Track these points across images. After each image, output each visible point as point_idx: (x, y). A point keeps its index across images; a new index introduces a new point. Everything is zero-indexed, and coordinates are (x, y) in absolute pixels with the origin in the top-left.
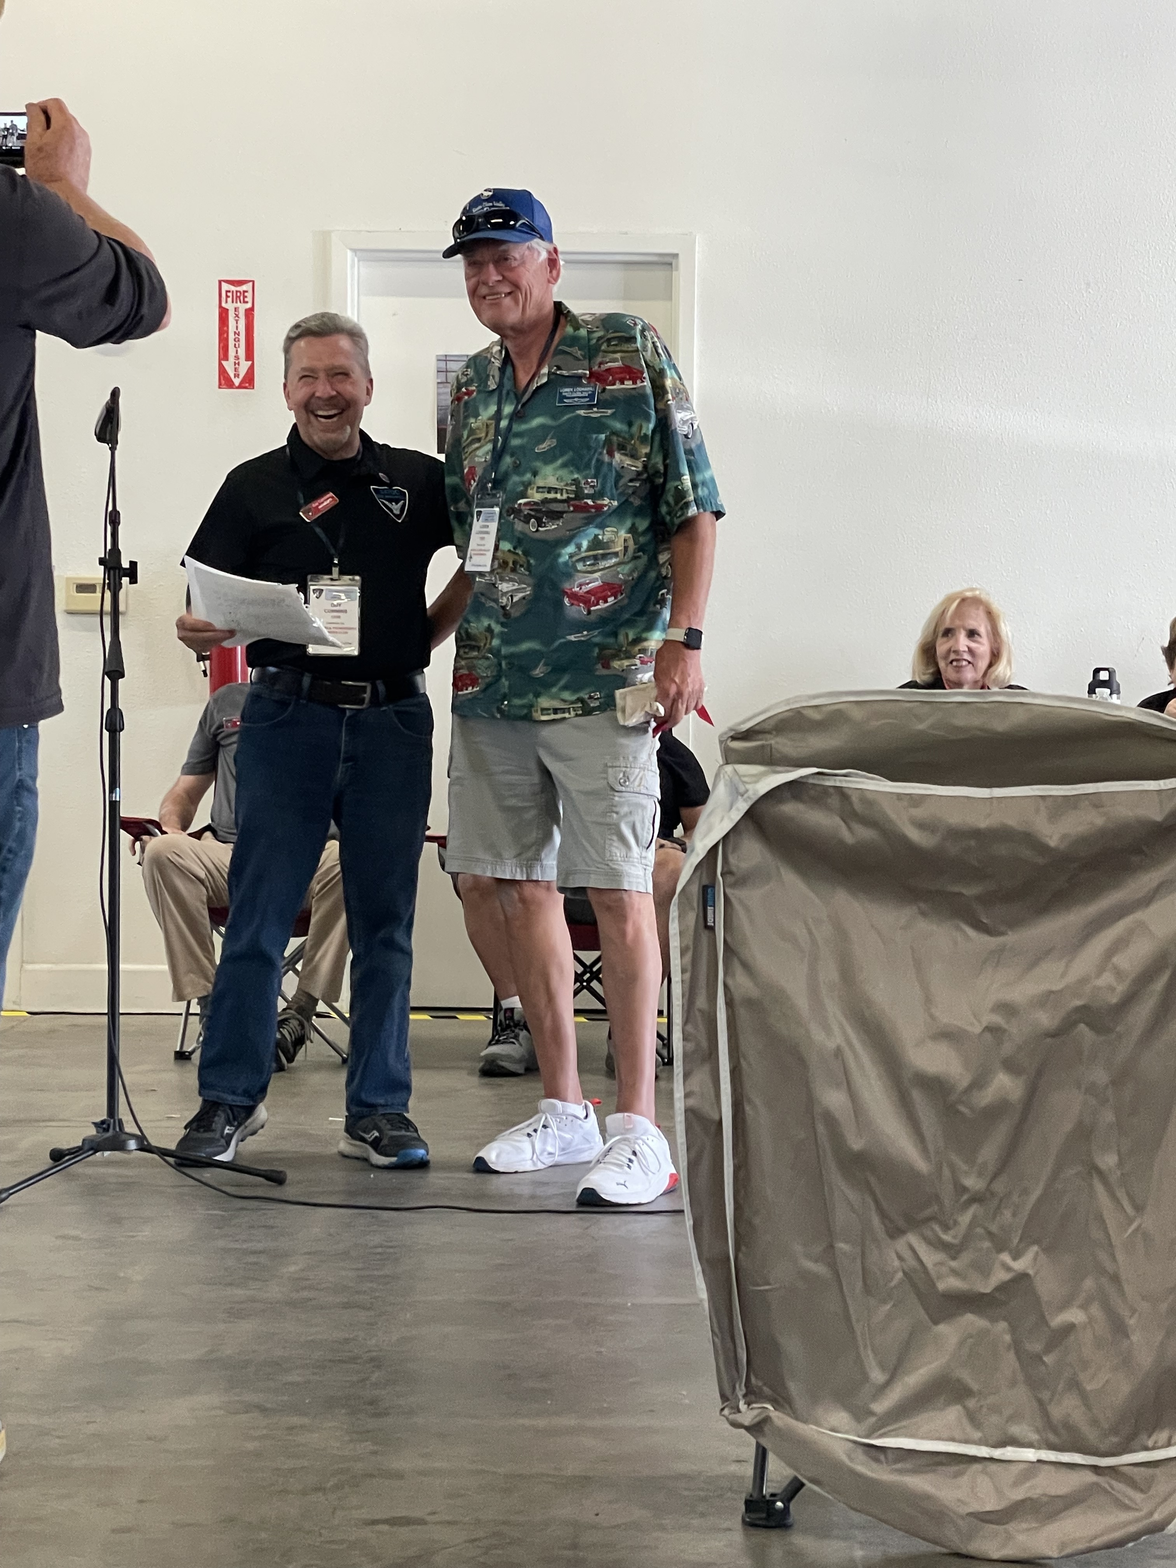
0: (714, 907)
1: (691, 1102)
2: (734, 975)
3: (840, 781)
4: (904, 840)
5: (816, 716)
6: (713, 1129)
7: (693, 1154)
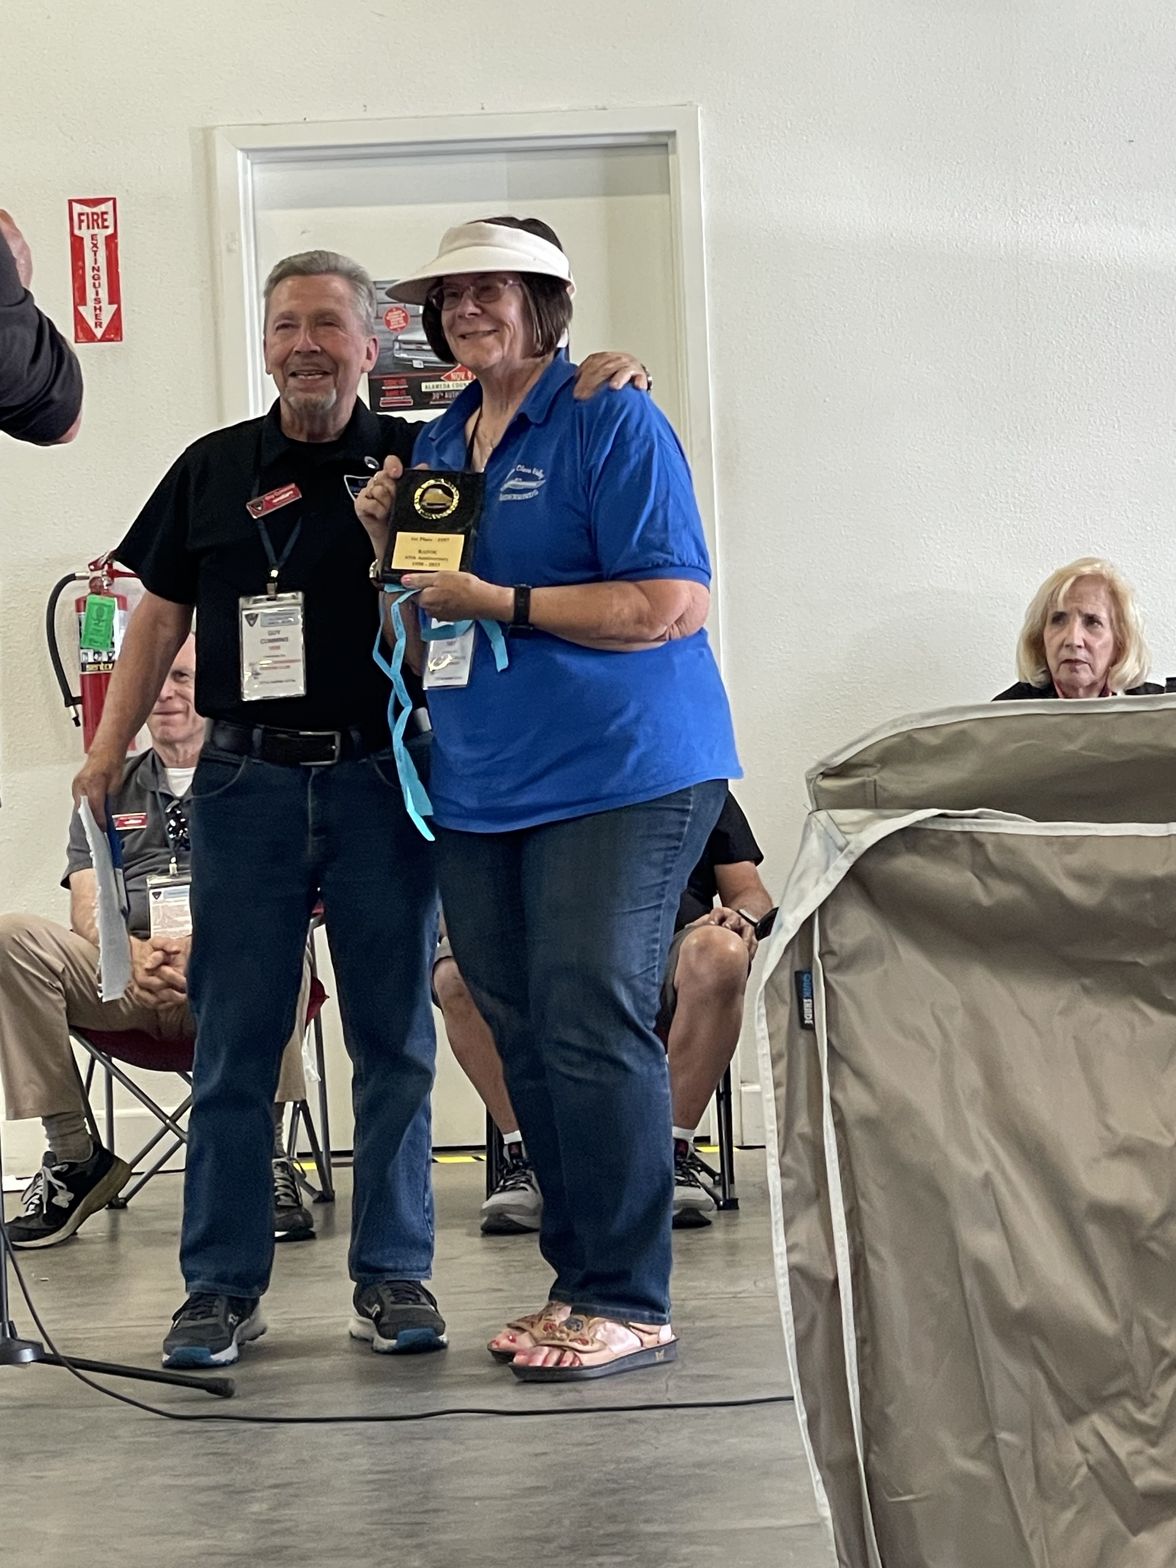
0: (812, 998)
1: (797, 1258)
2: (844, 1089)
3: (969, 824)
4: (1059, 896)
5: (933, 740)
6: (826, 1292)
7: (802, 1326)
